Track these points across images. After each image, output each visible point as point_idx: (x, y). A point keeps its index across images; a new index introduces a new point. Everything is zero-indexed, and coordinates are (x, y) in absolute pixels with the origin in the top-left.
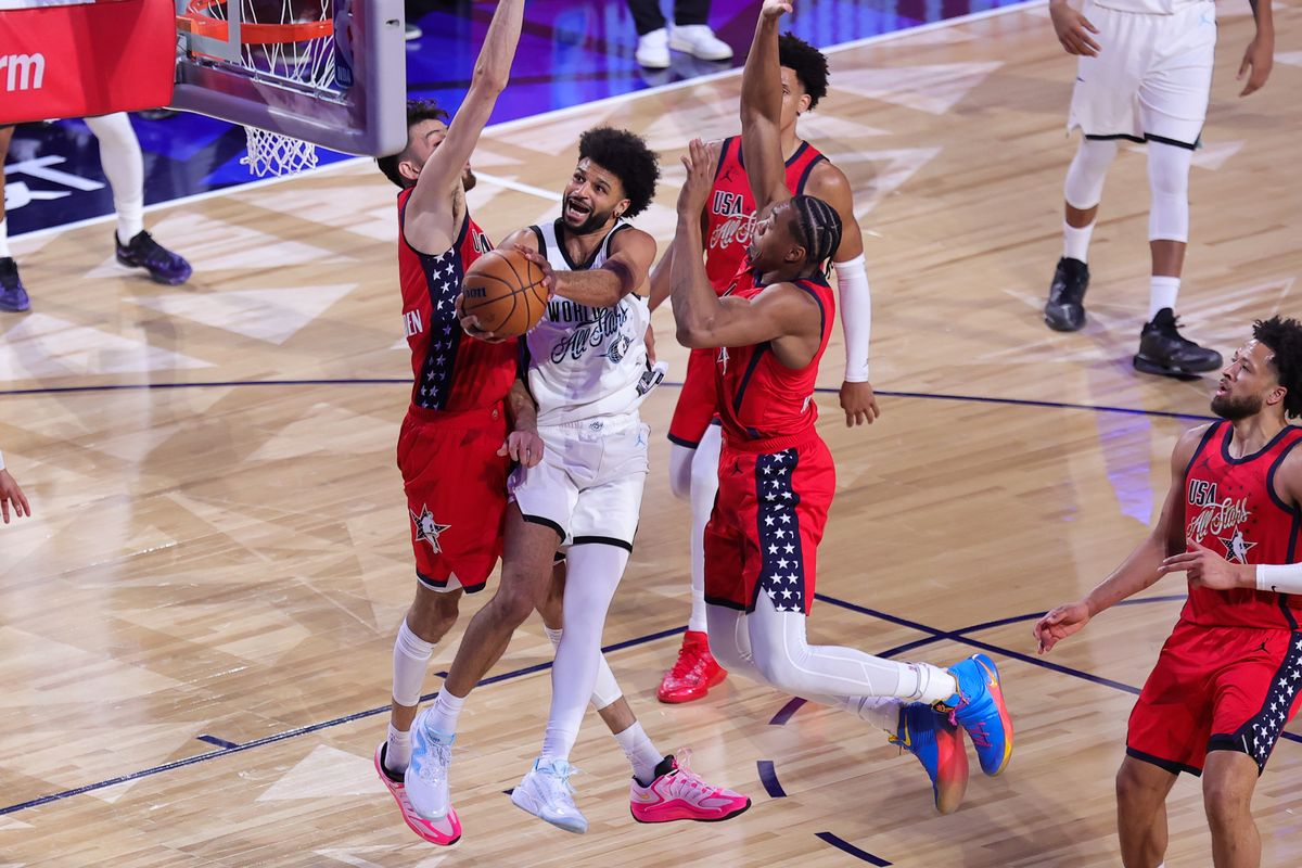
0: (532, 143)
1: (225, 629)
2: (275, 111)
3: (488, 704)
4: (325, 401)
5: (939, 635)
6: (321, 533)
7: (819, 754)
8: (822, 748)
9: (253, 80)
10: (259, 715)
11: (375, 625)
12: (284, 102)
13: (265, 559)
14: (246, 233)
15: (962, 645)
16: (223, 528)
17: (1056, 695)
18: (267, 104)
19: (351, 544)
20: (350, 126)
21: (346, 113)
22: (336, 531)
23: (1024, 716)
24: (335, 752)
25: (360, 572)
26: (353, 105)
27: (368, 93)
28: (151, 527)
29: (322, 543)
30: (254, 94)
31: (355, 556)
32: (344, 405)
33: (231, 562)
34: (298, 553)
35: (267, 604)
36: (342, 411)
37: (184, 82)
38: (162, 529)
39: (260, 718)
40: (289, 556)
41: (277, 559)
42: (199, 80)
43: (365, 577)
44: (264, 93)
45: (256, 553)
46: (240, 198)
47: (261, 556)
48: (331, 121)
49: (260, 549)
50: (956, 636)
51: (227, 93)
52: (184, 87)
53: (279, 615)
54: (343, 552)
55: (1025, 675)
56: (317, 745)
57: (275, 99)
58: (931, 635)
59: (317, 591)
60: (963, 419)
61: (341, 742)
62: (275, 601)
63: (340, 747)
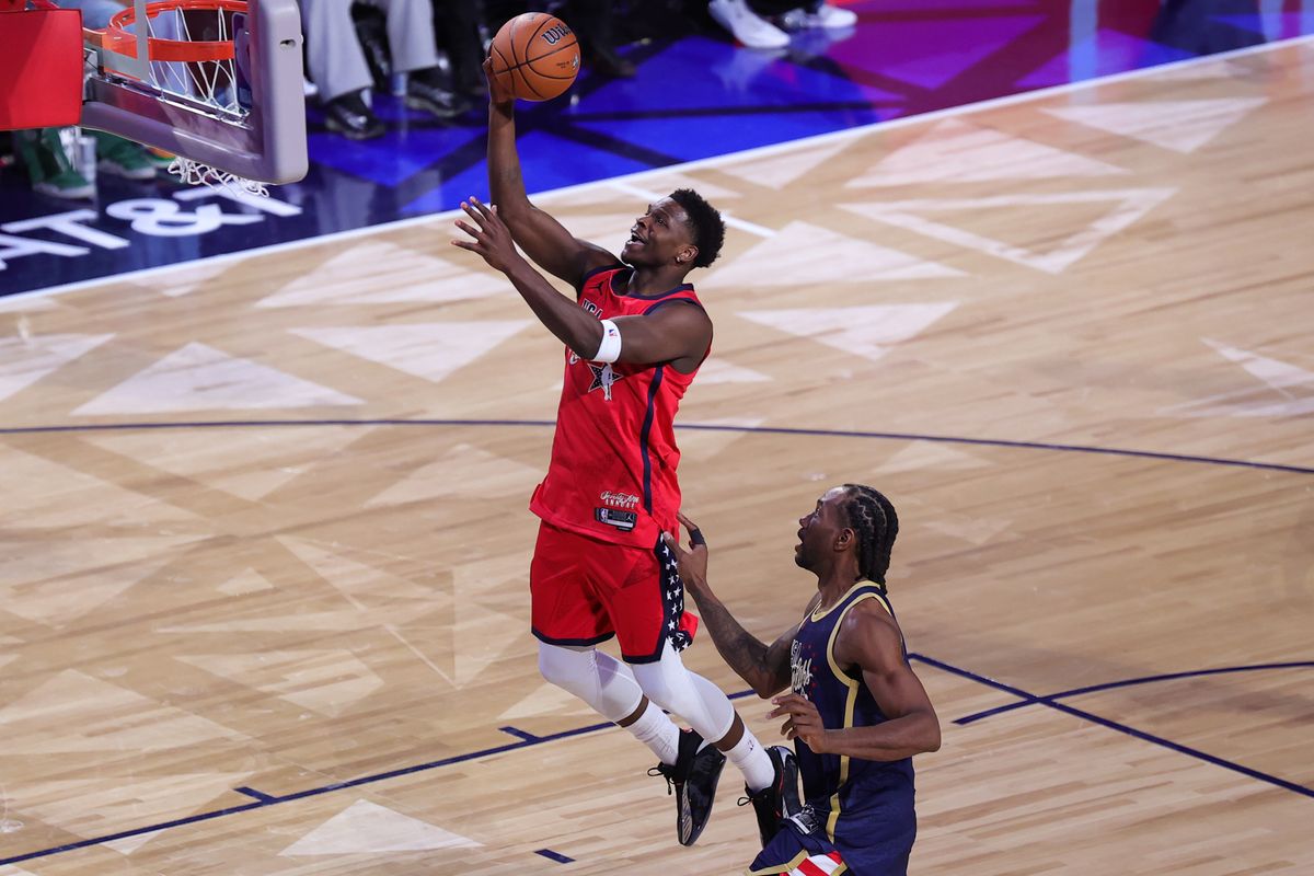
0: (755, 177)
1: (298, 677)
2: (180, 133)
3: (546, 761)
4: (468, 442)
5: (1031, 700)
6: (422, 581)
9: (158, 99)
10: (304, 767)
11: (453, 678)
12: (188, 124)
13: (360, 607)
15: (1052, 710)
16: (323, 573)
17: (1134, 764)
18: (172, 125)
19: (452, 594)
20: (250, 150)
21: (245, 136)
22: (443, 580)
23: (1094, 785)
24: (374, 808)
25: (453, 622)
26: (252, 128)
27: (265, 117)
28: (250, 570)
29: (422, 591)
30: (160, 114)
31: (453, 606)
32: (487, 447)
33: (322, 609)
34: (395, 601)
35: (347, 653)
36: (484, 454)
37: (95, 99)
38: (260, 572)
39: (305, 770)
40: (384, 604)
41: (371, 606)
42: (110, 99)
43: (457, 628)
44: (170, 114)
45: (352, 600)
47: (356, 603)
48: (232, 144)
49: (356, 596)
50: (1048, 701)
51: (136, 113)
52: (94, 105)
53: (356, 665)
54: (441, 600)
55: (1107, 743)
56: (356, 800)
57: (180, 120)
58: (1021, 699)
59: (403, 640)
60: (1121, 475)
61: (383, 799)
62: (357, 650)
63: (382, 803)
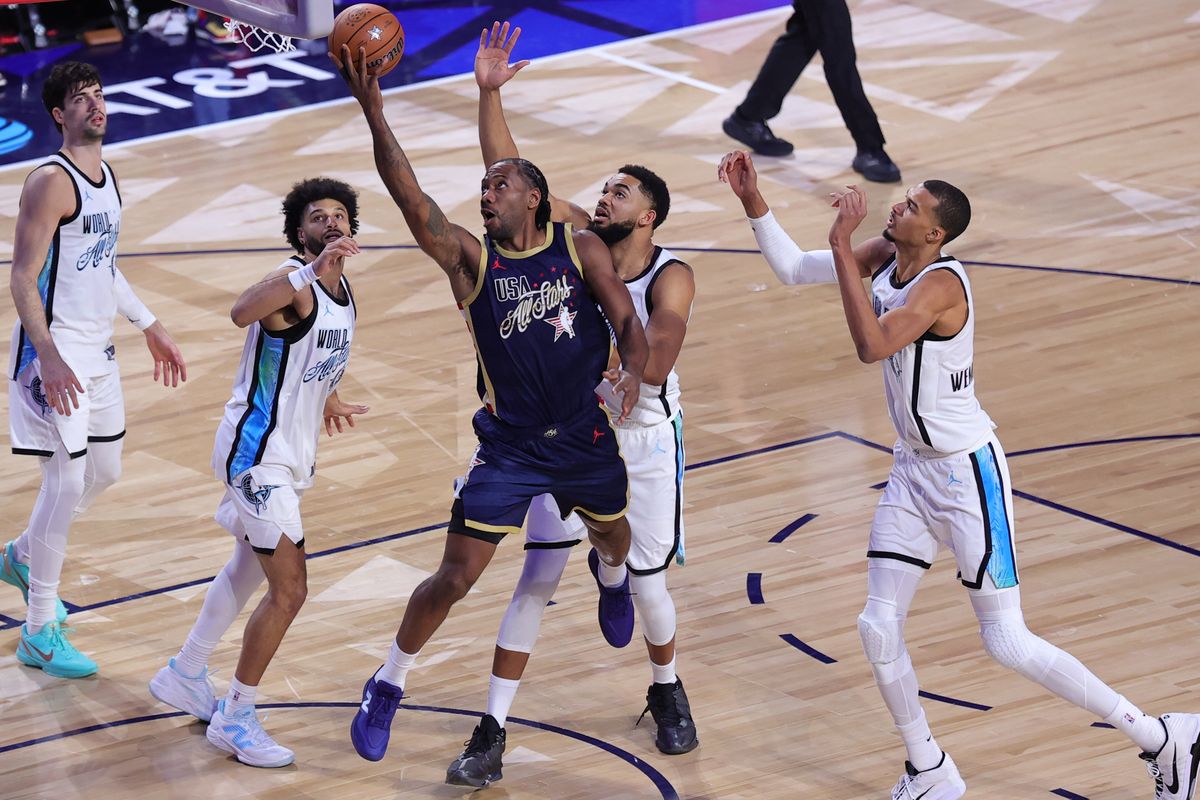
0: (711, 44)
1: (328, 455)
6: (434, 377)
7: (802, 568)
8: (807, 563)
10: (333, 528)
11: (456, 455)
13: (379, 398)
14: (444, 119)
19: (455, 386)
22: (448, 375)
24: (390, 561)
25: (456, 409)
29: (431, 384)
31: (456, 396)
34: (408, 392)
35: (367, 435)
39: (333, 532)
40: (399, 395)
41: (388, 397)
43: (459, 414)
45: (372, 392)
46: (446, 88)
47: (377, 395)
49: (376, 389)
53: (375, 445)
54: (446, 391)
56: (376, 555)
59: (415, 424)
61: (397, 554)
63: (396, 558)
